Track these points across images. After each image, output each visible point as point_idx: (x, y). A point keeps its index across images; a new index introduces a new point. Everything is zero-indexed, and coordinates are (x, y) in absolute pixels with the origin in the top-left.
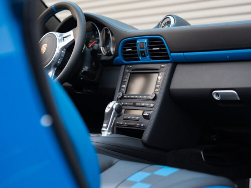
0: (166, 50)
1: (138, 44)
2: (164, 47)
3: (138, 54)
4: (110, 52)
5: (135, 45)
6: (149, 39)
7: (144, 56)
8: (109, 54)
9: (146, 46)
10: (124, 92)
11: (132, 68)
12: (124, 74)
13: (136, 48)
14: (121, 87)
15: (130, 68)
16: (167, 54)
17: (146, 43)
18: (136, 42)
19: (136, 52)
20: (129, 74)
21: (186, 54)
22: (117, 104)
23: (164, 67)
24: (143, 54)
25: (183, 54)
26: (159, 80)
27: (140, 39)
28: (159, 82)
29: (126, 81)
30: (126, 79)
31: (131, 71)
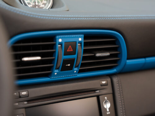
21: (149, 59)
24: (69, 65)
25: (146, 60)
26: (108, 110)
27: (64, 36)
28: (109, 113)
31: (26, 103)
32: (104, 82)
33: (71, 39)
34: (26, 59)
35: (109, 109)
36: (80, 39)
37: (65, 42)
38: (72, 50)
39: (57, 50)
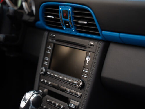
0: (95, 25)
1: (61, 11)
2: (93, 20)
3: (61, 23)
4: (32, 11)
5: (58, 12)
6: (74, 8)
7: (68, 27)
8: (31, 14)
9: (70, 16)
10: (47, 67)
11: (56, 38)
12: (48, 43)
13: (58, 16)
14: (44, 60)
15: (54, 37)
16: (97, 30)
17: (69, 12)
18: (58, 8)
19: (59, 20)
20: (53, 45)
21: (122, 35)
22: (35, 95)
23: (93, 45)
24: (67, 25)
25: (119, 35)
26: (87, 62)
27: (63, 6)
28: (88, 64)
29: (49, 53)
30: (49, 51)
31: (55, 41)
32: (92, 43)
33: (65, 9)
34: (49, 16)
35: (89, 62)
36: (69, 10)
37: (62, 10)
38: (66, 16)
39: (59, 14)
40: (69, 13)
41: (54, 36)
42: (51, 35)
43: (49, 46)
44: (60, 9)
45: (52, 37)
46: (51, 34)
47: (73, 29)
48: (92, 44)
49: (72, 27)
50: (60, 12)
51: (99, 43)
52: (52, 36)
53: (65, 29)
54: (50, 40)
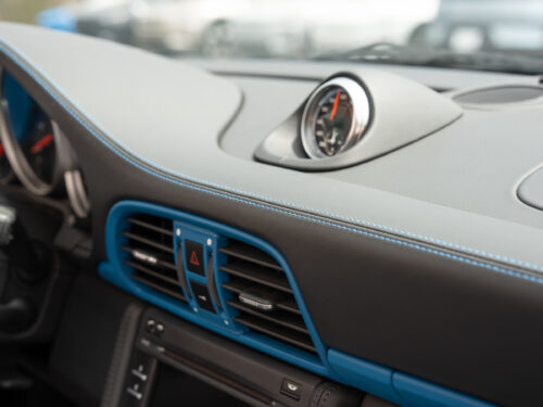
0: (299, 319)
1: (179, 240)
3: (181, 283)
5: (168, 240)
6: (229, 242)
7: (207, 306)
9: (213, 267)
13: (170, 257)
15: (158, 333)
16: (307, 338)
17: (210, 250)
19: (173, 274)
20: (153, 364)
23: (295, 396)
24: (204, 298)
25: (392, 378)
27: (187, 226)
29: (139, 396)
30: (136, 387)
31: (162, 349)
32: (292, 388)
33: (196, 239)
36: (209, 242)
37: (187, 242)
38: (197, 264)
39: (175, 251)
40: (210, 255)
41: (160, 327)
42: (151, 322)
43: (141, 368)
44: (178, 232)
45: (153, 330)
46: (150, 319)
47: (224, 315)
48: (294, 389)
49: (221, 310)
50: (179, 246)
51: (318, 393)
52: (152, 326)
53: (196, 310)
54: (146, 343)
